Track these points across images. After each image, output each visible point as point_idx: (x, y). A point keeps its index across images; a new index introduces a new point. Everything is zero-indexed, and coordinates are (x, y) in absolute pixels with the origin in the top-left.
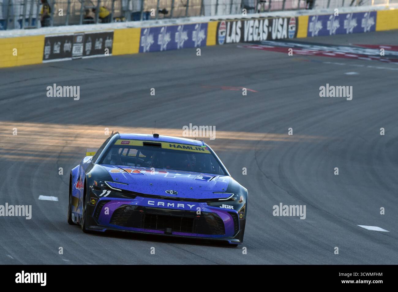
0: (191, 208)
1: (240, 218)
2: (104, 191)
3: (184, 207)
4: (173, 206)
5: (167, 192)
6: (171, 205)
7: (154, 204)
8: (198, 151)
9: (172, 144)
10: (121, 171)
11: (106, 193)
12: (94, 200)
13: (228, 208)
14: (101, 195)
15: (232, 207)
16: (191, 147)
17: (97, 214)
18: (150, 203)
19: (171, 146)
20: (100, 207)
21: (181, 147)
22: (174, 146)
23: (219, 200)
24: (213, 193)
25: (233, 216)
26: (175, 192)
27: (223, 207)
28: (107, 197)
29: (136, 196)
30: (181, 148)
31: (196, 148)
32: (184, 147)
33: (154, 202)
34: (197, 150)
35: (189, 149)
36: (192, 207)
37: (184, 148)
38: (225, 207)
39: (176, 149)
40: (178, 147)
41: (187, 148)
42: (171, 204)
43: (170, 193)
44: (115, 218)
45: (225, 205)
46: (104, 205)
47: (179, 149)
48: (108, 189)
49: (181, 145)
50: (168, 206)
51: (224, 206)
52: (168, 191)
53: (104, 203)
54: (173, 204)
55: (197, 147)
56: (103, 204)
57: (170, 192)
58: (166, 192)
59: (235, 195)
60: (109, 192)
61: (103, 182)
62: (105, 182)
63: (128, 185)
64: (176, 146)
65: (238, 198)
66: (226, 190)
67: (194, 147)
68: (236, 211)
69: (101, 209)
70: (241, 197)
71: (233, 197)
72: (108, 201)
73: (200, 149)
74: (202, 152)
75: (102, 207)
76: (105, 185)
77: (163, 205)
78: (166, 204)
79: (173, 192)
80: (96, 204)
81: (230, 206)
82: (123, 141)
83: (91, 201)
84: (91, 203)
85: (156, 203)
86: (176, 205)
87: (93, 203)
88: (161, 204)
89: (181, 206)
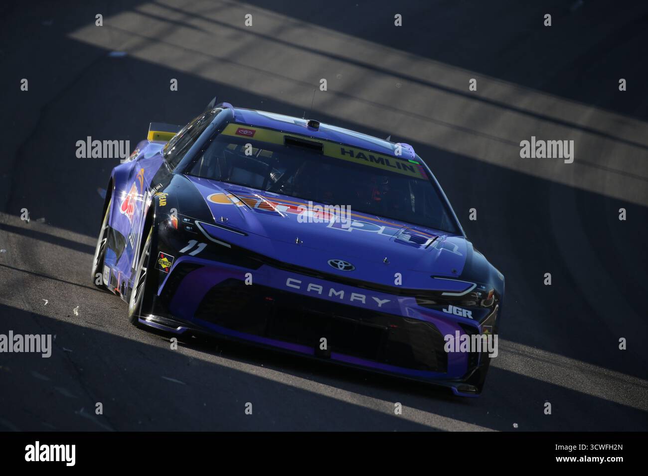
0: (380, 305)
2: (192, 243)
3: (364, 302)
4: (342, 297)
5: (331, 263)
6: (337, 294)
7: (298, 287)
8: (402, 172)
9: (347, 149)
10: (234, 201)
11: (195, 247)
12: (166, 259)
13: (460, 314)
14: (183, 251)
15: (470, 313)
16: (387, 161)
17: (170, 291)
18: (291, 283)
19: (343, 152)
20: (178, 277)
22: (351, 153)
23: (444, 294)
24: (433, 277)
26: (350, 265)
27: (450, 312)
28: (196, 256)
29: (261, 265)
30: (366, 159)
31: (398, 164)
32: (372, 158)
33: (300, 282)
34: (399, 168)
35: (383, 163)
36: (382, 305)
37: (372, 161)
38: (455, 313)
39: (354, 160)
40: (358, 156)
41: (377, 162)
42: (337, 291)
43: (336, 266)
45: (455, 308)
47: (361, 161)
48: (200, 238)
49: (367, 154)
50: (330, 295)
51: (452, 309)
52: (333, 261)
53: (187, 270)
54: (342, 293)
55: (400, 162)
56: (184, 271)
57: (339, 264)
58: (329, 262)
59: (479, 286)
60: (202, 246)
61: (193, 221)
62: (197, 222)
63: (246, 235)
64: (356, 154)
65: (485, 294)
66: (460, 274)
67: (393, 161)
68: (476, 324)
69: (179, 282)
70: (490, 292)
71: (475, 291)
72: (197, 267)
73: (405, 167)
74: (409, 173)
75: (182, 277)
76: (195, 228)
77: (320, 293)
78: (325, 291)
79: (344, 265)
80: (169, 268)
81: (464, 311)
82: (240, 129)
83: (159, 261)
84: (159, 266)
85: (304, 286)
86: (348, 296)
87: (164, 266)
88: (315, 288)
89: (358, 298)
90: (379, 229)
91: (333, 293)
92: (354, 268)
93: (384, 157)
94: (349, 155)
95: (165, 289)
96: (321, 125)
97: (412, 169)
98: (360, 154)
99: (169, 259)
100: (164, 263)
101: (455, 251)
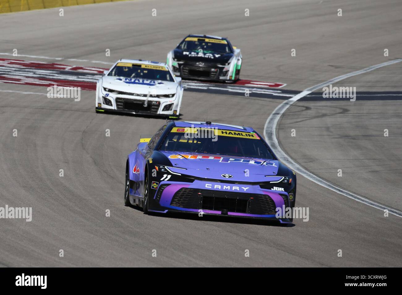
0: (245, 190)
1: (290, 199)
2: (165, 176)
3: (238, 190)
4: (229, 189)
5: (223, 176)
6: (227, 188)
7: (211, 187)
8: (248, 137)
9: (224, 131)
11: (167, 177)
12: (155, 184)
13: (279, 190)
14: (162, 179)
15: (283, 189)
16: (241, 134)
17: (159, 196)
18: (208, 186)
19: (223, 133)
20: (161, 190)
21: (232, 134)
22: (226, 133)
23: (271, 182)
24: (265, 176)
25: (284, 197)
26: (230, 175)
27: (274, 189)
28: (168, 180)
29: (194, 180)
32: (235, 134)
33: (211, 185)
36: (246, 190)
37: (235, 135)
39: (227, 135)
41: (238, 135)
42: (227, 187)
43: (225, 177)
44: (175, 200)
45: (276, 188)
46: (165, 188)
47: (231, 135)
48: (168, 173)
49: (233, 132)
50: (224, 189)
51: (275, 188)
52: (223, 175)
53: (165, 187)
54: (229, 187)
55: (247, 134)
56: (163, 188)
57: (226, 176)
58: (222, 175)
60: (169, 176)
61: (164, 167)
62: (166, 167)
63: (186, 169)
64: (228, 133)
65: (288, 181)
66: (276, 174)
67: (244, 134)
68: (286, 193)
69: (162, 192)
70: (290, 180)
71: (284, 180)
72: (168, 185)
73: (249, 135)
74: (251, 138)
75: (163, 190)
76: (165, 170)
77: (220, 188)
78: (222, 187)
79: (228, 176)
80: (157, 188)
81: (281, 188)
82: (178, 129)
83: (152, 185)
84: (153, 187)
85: (213, 186)
86: (231, 188)
87: (155, 187)
88: (218, 187)
89: (236, 188)
90: (241, 160)
91: (225, 188)
92: (232, 177)
93: (240, 133)
94: (225, 133)
95: (157, 196)
96: (212, 123)
97: (252, 136)
98: (230, 133)
99: (157, 184)
100: (155, 185)
101: (274, 165)
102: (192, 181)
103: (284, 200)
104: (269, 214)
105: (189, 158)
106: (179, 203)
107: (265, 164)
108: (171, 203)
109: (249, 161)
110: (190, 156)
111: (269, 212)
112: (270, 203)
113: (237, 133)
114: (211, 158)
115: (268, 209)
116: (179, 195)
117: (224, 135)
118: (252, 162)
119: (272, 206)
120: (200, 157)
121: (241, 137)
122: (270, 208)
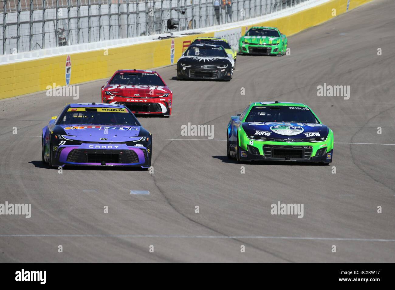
1: (148, 152)
2: (62, 142)
3: (112, 148)
4: (105, 148)
6: (104, 147)
7: (93, 147)
8: (121, 112)
9: (104, 109)
10: (72, 128)
11: (63, 143)
13: (140, 146)
14: (60, 144)
16: (116, 110)
18: (91, 146)
19: (103, 110)
22: (105, 110)
23: (134, 141)
24: (130, 137)
25: (143, 151)
28: (64, 145)
29: (81, 143)
32: (111, 110)
33: (93, 146)
35: (115, 110)
36: (117, 147)
38: (138, 146)
40: (107, 110)
41: (113, 110)
43: (102, 139)
44: (69, 157)
45: (138, 145)
47: (109, 111)
48: (64, 140)
49: (110, 109)
51: (137, 145)
53: (62, 149)
54: (105, 146)
55: (120, 109)
58: (100, 139)
59: (144, 138)
60: (65, 142)
61: (61, 136)
62: (62, 136)
63: (76, 136)
64: (107, 109)
65: (146, 139)
66: (138, 135)
67: (118, 109)
68: (145, 148)
69: (60, 153)
70: (148, 139)
71: (143, 139)
72: (64, 148)
73: (121, 110)
74: (123, 112)
75: (61, 151)
76: (62, 137)
77: (99, 148)
78: (101, 147)
79: (104, 139)
80: (57, 150)
81: (141, 145)
82: (72, 109)
83: (54, 149)
84: (54, 150)
85: (94, 147)
86: (107, 147)
87: (55, 150)
88: (98, 147)
89: (110, 147)
90: (114, 128)
91: (103, 147)
92: (107, 139)
95: (57, 156)
96: (96, 103)
97: (124, 111)
98: (108, 109)
99: (57, 147)
100: (55, 148)
101: (136, 130)
102: (80, 144)
103: (144, 153)
104: (134, 162)
105: (78, 128)
106: (72, 159)
107: (130, 129)
108: (67, 160)
109: (119, 128)
110: (79, 127)
111: (134, 161)
112: (134, 155)
113: (113, 109)
114: (94, 127)
115: (133, 160)
116: (72, 154)
117: (104, 111)
118: (122, 129)
119: (136, 158)
120: (86, 127)
121: (116, 112)
122: (134, 159)
